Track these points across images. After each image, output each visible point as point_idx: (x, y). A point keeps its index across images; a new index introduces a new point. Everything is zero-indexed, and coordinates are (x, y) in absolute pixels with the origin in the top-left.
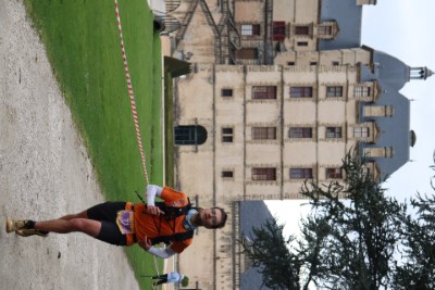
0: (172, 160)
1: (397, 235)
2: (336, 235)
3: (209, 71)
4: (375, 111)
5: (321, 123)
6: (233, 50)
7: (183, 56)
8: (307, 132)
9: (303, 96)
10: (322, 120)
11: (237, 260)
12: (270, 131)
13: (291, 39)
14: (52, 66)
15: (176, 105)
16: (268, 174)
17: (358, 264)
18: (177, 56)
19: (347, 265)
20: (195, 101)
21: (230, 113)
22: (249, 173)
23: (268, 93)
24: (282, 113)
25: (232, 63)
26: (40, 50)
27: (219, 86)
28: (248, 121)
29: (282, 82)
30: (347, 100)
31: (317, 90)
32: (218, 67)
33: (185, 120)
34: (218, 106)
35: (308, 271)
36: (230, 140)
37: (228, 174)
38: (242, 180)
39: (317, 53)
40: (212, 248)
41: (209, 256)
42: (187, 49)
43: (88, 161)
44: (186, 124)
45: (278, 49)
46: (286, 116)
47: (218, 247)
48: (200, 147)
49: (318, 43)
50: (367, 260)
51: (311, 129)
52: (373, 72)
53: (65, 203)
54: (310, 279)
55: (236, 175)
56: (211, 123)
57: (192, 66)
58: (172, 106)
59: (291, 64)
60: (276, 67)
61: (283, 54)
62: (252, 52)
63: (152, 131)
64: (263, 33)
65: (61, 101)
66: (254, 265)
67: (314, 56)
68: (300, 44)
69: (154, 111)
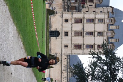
0: (48, 42)
1: (120, 68)
2: (100, 67)
3: (61, 13)
4: (114, 27)
5: (96, 31)
6: (68, 7)
7: (53, 8)
8: (91, 34)
9: (91, 22)
10: (96, 30)
11: (68, 74)
12: (80, 33)
13: (87, 3)
14: (10, 13)
15: (50, 24)
16: (79, 47)
17: (107, 77)
18: (51, 8)
19: (103, 77)
20: (56, 23)
21: (67, 27)
22: (73, 46)
23: (79, 21)
24: (84, 27)
25: (68, 11)
26: (6, 8)
27: (64, 18)
28: (73, 30)
29: (84, 18)
30: (104, 24)
31: (95, 20)
32: (64, 12)
33: (53, 29)
34: (63, 25)
35: (91, 78)
36: (67, 35)
37: (66, 46)
38: (70, 48)
39: (95, 8)
40: (61, 70)
41: (60, 72)
42: (54, 6)
43: (22, 43)
44: (53, 30)
45: (83, 7)
46: (85, 28)
47: (63, 69)
48: (57, 38)
49: (96, 5)
50: (109, 76)
51: (93, 33)
52: (113, 15)
53: (14, 57)
54: (91, 81)
55: (69, 47)
56: (61, 30)
57: (55, 12)
58: (49, 24)
59: (87, 12)
60: (82, 13)
61: (84, 8)
62: (75, 8)
63: (42, 33)
64: (78, 2)
65: (13, 24)
66: (74, 76)
67: (94, 9)
68: (90, 5)
69: (43, 26)
